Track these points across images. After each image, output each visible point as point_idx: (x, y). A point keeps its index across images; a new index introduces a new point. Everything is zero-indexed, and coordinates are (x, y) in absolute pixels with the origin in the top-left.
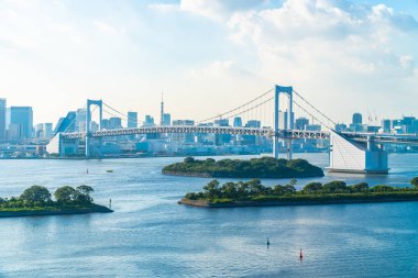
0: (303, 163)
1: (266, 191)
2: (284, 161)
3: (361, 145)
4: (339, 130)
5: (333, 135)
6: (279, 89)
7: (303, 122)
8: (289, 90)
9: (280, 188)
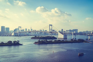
0: (54, 37)
1: (48, 41)
2: (51, 37)
3: (63, 34)
4: (59, 32)
5: (58, 32)
6: (50, 25)
7: (54, 30)
8: (51, 25)
9: (50, 41)
